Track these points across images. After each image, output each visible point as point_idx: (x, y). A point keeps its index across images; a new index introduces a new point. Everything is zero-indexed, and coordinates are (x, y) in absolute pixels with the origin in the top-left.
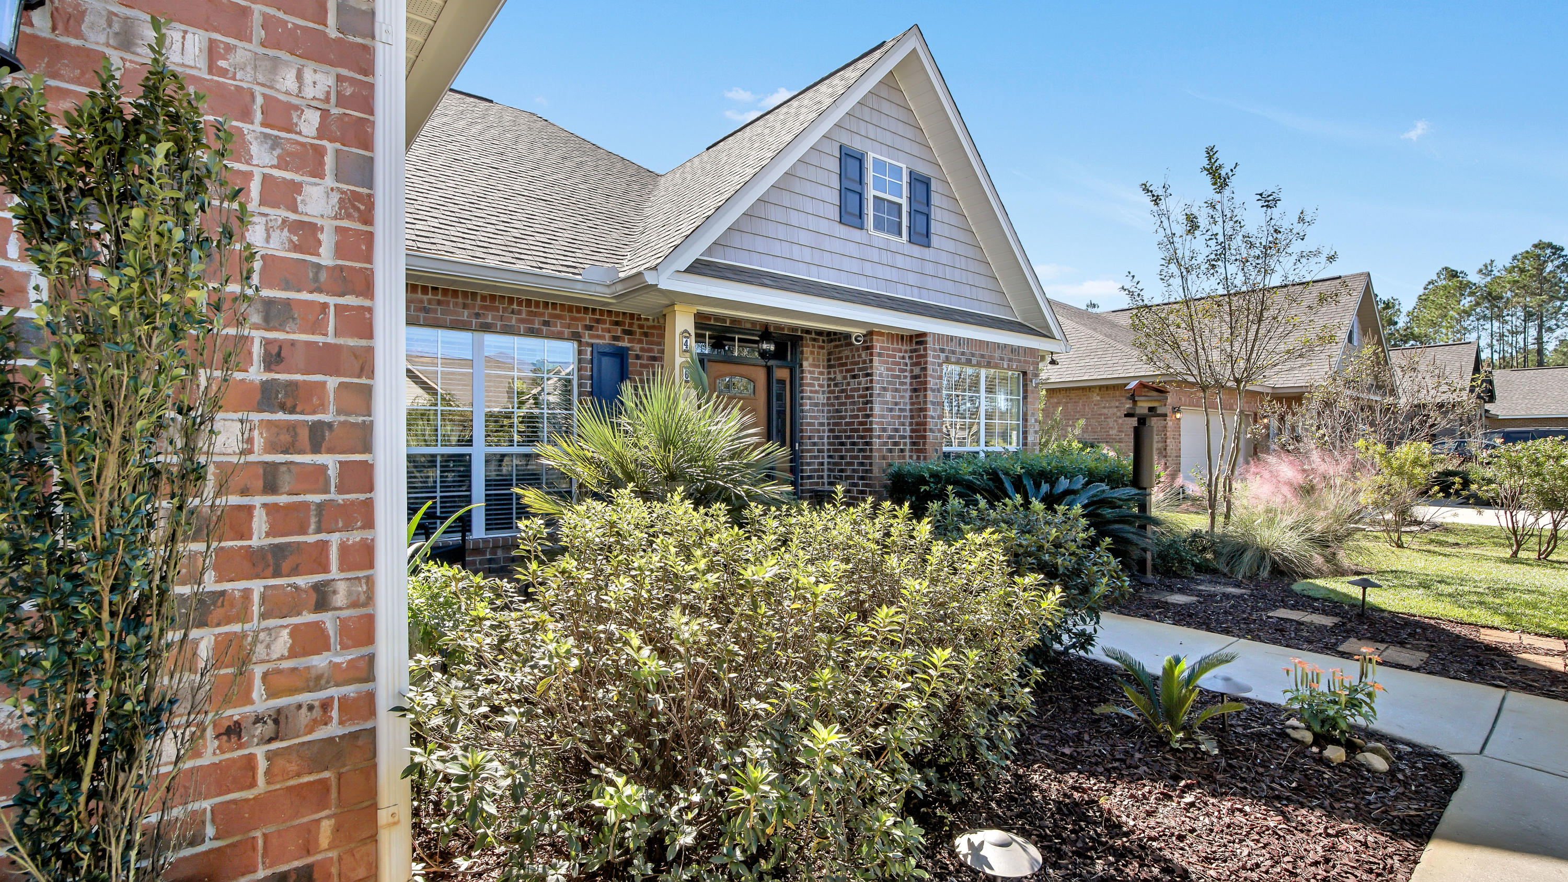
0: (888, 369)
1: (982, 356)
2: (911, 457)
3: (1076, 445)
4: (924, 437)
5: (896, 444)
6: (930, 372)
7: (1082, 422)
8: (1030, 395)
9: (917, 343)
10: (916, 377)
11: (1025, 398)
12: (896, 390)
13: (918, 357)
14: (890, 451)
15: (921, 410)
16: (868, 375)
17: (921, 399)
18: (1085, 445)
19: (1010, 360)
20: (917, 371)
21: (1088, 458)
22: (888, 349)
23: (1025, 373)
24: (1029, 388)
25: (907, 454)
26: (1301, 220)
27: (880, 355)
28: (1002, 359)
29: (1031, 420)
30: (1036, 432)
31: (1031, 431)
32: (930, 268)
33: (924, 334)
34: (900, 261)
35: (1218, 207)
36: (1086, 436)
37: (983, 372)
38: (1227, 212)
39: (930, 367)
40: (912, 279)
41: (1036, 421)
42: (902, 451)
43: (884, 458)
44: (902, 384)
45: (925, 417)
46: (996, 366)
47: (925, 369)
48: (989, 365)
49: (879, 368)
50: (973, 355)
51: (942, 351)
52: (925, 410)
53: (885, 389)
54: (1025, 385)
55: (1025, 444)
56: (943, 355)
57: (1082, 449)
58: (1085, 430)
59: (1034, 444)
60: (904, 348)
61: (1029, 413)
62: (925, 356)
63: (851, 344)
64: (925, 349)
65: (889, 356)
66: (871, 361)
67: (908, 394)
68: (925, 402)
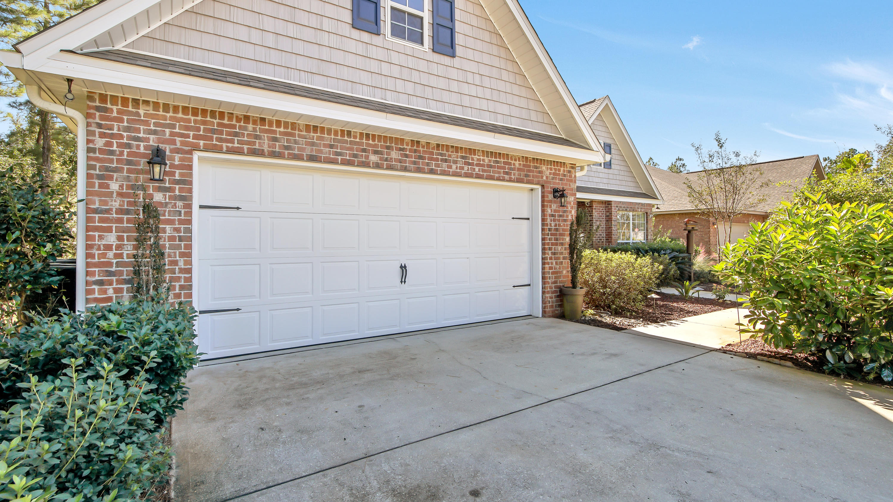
0: (598, 214)
1: (631, 208)
2: (606, 244)
3: (668, 240)
4: (611, 237)
5: (600, 240)
6: (613, 214)
7: (670, 231)
8: (649, 221)
9: (608, 204)
10: (608, 216)
11: (647, 222)
12: (601, 221)
13: (608, 209)
14: (599, 242)
15: (610, 228)
16: (590, 216)
17: (610, 224)
18: (672, 240)
19: (641, 208)
20: (608, 214)
21: (672, 245)
22: (597, 207)
23: (647, 213)
24: (649, 219)
25: (604, 243)
26: (755, 155)
27: (595, 209)
28: (638, 208)
29: (649, 231)
30: (651, 235)
31: (649, 234)
32: (611, 176)
33: (611, 201)
34: (601, 175)
35: (720, 153)
36: (672, 236)
37: (631, 214)
38: (724, 156)
39: (613, 213)
40: (605, 181)
41: (651, 231)
42: (603, 242)
43: (597, 244)
44: (602, 218)
45: (611, 230)
46: (636, 211)
47: (611, 213)
48: (633, 211)
49: (595, 214)
50: (628, 208)
51: (617, 207)
52: (612, 228)
53: (597, 221)
54: (647, 218)
55: (647, 239)
56: (617, 208)
57: (671, 242)
58: (672, 233)
59: (651, 239)
60: (603, 206)
61: (649, 227)
62: (611, 209)
63: (585, 205)
64: (611, 207)
65: (598, 209)
66: (592, 211)
67: (604, 222)
68: (611, 225)
